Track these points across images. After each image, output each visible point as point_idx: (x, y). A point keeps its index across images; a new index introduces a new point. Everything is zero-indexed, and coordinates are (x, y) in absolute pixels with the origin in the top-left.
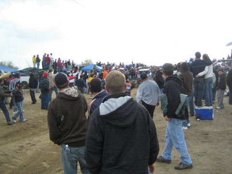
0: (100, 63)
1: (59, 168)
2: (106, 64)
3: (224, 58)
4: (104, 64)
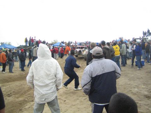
3: (140, 37)
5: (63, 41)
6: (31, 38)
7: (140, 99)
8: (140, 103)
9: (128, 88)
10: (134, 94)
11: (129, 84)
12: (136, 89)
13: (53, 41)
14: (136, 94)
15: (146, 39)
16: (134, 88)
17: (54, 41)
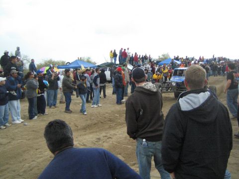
0: (178, 57)
1: (134, 162)
2: (185, 58)
4: (182, 58)
5: (176, 56)
6: (123, 51)
13: (161, 57)
17: (163, 55)
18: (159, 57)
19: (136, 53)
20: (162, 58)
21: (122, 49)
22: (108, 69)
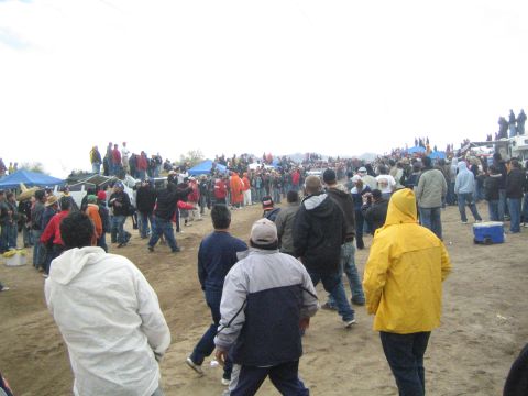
3: (489, 138)
6: (113, 148)
7: (490, 360)
8: (490, 375)
9: (452, 322)
10: (471, 343)
11: (454, 310)
12: (477, 327)
13: (187, 156)
14: (476, 343)
15: (507, 143)
16: (472, 322)
17: (191, 153)
18: (182, 156)
19: (143, 152)
20: (188, 160)
21: (110, 144)
22: (83, 187)
